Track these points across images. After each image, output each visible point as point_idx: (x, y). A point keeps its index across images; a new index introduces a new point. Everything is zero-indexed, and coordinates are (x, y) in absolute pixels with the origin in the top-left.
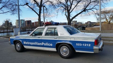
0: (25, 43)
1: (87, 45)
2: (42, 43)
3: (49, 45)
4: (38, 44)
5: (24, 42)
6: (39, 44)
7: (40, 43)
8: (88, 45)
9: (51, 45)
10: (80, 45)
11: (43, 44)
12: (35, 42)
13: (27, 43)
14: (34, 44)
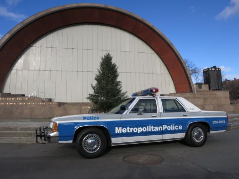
0: (118, 130)
2: (164, 126)
3: (177, 128)
4: (154, 129)
5: (117, 128)
6: (156, 129)
7: (158, 126)
8: (223, 122)
10: (216, 122)
11: (166, 128)
13: (124, 130)
14: (144, 129)
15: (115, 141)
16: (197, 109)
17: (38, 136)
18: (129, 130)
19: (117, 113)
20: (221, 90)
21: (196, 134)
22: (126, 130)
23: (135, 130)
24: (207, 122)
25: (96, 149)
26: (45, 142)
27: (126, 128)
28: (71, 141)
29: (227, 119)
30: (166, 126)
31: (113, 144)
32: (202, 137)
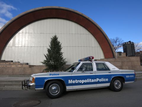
0: (70, 82)
1: (132, 76)
2: (97, 79)
4: (91, 81)
5: (69, 81)
6: (93, 81)
9: (107, 80)
10: (128, 76)
11: (98, 80)
12: (88, 79)
13: (74, 82)
14: (86, 81)
15: (68, 88)
16: (117, 69)
17: (24, 85)
18: (77, 81)
19: (70, 71)
20: (135, 56)
21: (116, 84)
22: (75, 81)
23: (80, 81)
24: (123, 77)
25: (57, 93)
26: (27, 89)
27: (75, 80)
28: (43, 88)
29: (134, 75)
30: (98, 79)
31: (67, 90)
32: (120, 85)
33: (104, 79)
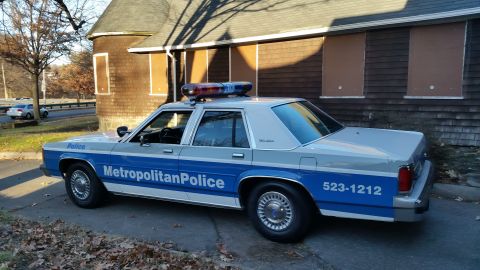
1: (369, 188)
2: (182, 174)
3: (211, 183)
4: (163, 177)
5: (105, 167)
6: (168, 179)
7: (171, 173)
8: (373, 191)
9: (220, 184)
10: (338, 187)
12: (152, 171)
13: (116, 173)
14: (147, 176)
18: (122, 173)
22: (118, 172)
23: (132, 174)
30: (187, 175)
33: (207, 178)
